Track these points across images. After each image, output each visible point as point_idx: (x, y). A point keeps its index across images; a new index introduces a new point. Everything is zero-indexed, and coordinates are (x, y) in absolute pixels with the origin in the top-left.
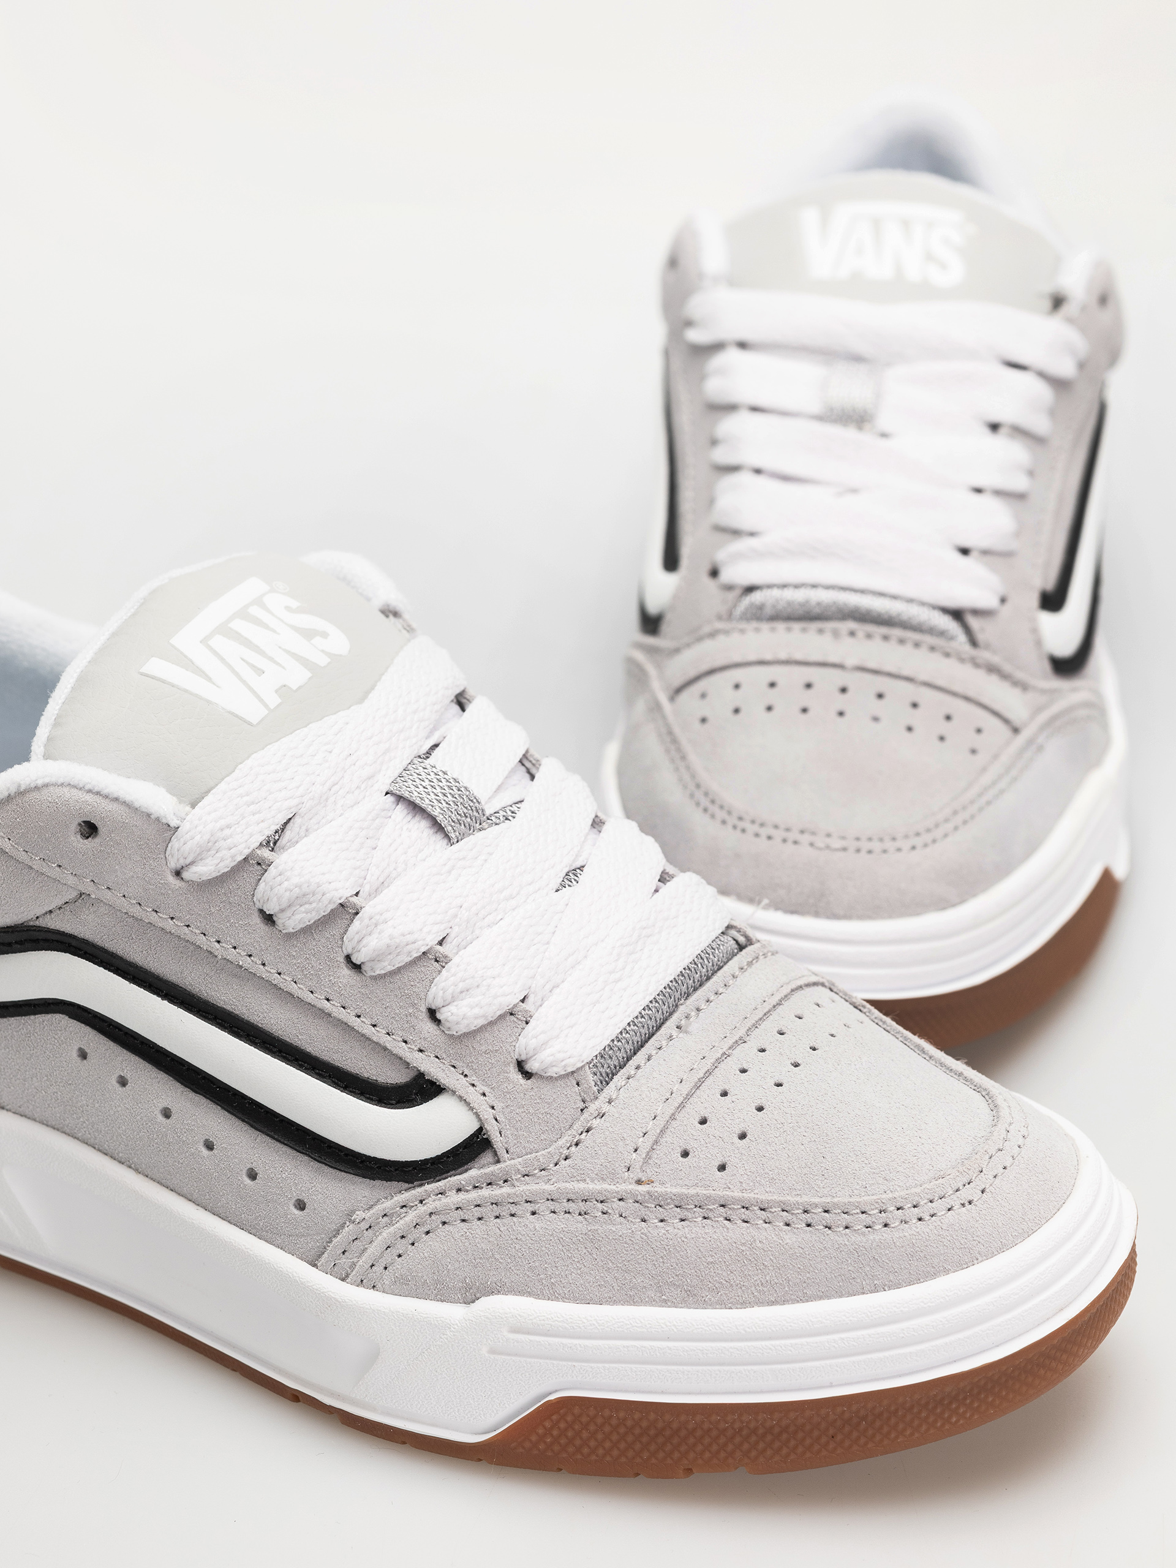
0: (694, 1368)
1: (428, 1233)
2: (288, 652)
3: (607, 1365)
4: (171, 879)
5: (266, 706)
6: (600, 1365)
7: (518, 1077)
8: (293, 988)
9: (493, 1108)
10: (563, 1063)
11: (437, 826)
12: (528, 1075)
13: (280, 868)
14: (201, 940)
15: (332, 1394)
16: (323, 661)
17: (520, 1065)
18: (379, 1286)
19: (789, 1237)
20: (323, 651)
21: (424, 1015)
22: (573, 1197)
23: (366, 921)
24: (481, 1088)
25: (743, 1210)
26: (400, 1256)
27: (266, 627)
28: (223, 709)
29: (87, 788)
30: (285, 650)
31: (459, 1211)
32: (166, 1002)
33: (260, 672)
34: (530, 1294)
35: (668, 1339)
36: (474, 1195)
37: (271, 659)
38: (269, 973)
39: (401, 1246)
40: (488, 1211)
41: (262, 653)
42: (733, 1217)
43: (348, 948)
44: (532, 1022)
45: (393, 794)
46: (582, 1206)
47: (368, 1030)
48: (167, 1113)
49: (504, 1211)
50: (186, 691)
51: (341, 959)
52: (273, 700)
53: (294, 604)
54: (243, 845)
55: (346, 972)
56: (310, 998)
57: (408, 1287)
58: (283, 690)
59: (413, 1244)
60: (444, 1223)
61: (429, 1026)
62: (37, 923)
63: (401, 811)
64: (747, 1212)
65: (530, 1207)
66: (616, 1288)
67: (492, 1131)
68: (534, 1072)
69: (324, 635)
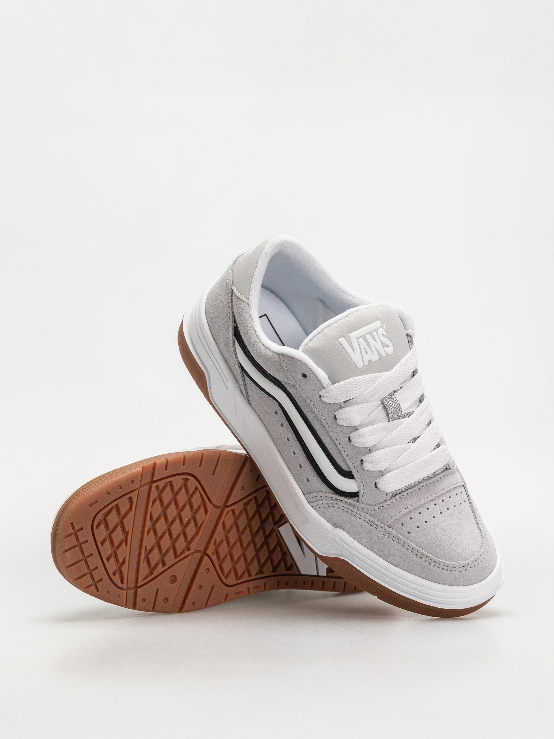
0: (377, 572)
1: (334, 507)
2: (376, 350)
3: (358, 560)
4: (318, 397)
5: (364, 364)
6: (356, 559)
7: (374, 486)
8: (333, 436)
9: (364, 490)
10: (386, 490)
11: (388, 415)
12: (376, 487)
13: (344, 411)
14: (317, 413)
15: (292, 520)
16: (384, 355)
17: (376, 484)
18: (316, 510)
19: (415, 557)
20: (385, 352)
21: (360, 460)
22: (371, 521)
23: (358, 433)
24: (364, 484)
25: (408, 546)
26: (324, 507)
27: (375, 340)
28: (353, 361)
29: (309, 368)
30: (376, 349)
31: (343, 507)
32: (302, 419)
33: (367, 353)
34: (349, 534)
35: (375, 563)
36: (348, 507)
37: (371, 351)
38: (329, 430)
39: (326, 505)
40: (350, 511)
41: (370, 348)
42: (405, 546)
43: (350, 436)
44: (384, 477)
45: (382, 401)
46: (372, 524)
47: (345, 456)
48: (288, 439)
49: (353, 514)
50: (347, 352)
51: (348, 436)
52: (366, 363)
53: (385, 333)
54: (339, 400)
55: (347, 439)
56: (335, 441)
57: (322, 514)
58: (370, 361)
59: (329, 507)
60: (338, 507)
61: (359, 463)
62: (282, 382)
63: (381, 407)
64: (408, 547)
65: (360, 517)
66: (369, 545)
67: (361, 494)
68: (378, 487)
69: (388, 346)
